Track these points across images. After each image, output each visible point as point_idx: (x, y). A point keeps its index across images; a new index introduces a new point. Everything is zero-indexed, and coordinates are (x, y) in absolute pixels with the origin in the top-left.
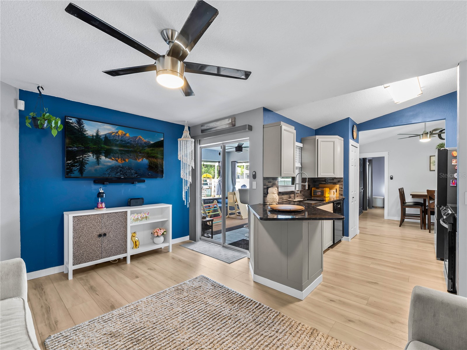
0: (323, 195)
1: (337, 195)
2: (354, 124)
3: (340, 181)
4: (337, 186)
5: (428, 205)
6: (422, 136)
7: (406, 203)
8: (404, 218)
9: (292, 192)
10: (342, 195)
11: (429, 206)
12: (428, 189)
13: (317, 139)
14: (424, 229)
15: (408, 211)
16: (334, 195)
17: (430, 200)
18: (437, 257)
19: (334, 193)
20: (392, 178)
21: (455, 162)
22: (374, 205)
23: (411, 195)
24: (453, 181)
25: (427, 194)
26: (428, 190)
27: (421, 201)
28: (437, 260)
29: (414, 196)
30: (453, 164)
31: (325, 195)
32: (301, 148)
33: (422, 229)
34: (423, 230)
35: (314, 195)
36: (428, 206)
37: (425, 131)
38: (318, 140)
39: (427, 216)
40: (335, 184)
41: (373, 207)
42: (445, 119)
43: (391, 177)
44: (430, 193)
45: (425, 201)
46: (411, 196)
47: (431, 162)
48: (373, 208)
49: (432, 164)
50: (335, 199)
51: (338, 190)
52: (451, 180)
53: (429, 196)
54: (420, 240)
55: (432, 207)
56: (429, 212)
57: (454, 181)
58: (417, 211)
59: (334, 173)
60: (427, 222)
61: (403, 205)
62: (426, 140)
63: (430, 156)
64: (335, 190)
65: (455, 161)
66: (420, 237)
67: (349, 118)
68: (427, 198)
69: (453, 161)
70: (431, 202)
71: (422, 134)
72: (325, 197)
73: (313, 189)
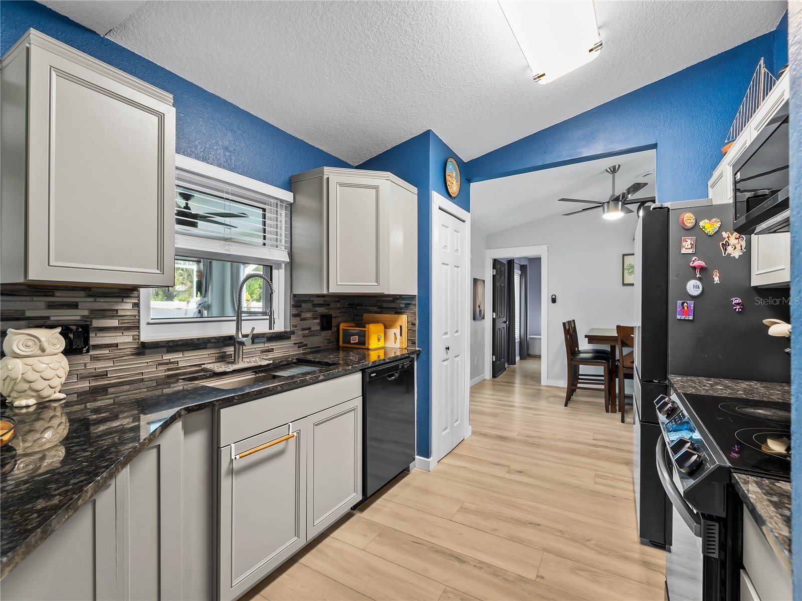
0: (364, 344)
1: (401, 343)
2: (448, 154)
3: (410, 304)
4: (403, 319)
5: (619, 358)
6: (608, 206)
7: (579, 352)
8: (573, 387)
9: (231, 338)
10: (415, 343)
11: (621, 361)
12: (619, 324)
13: (325, 177)
14: (611, 412)
15: (583, 369)
16: (395, 343)
17: (622, 346)
18: (642, 536)
19: (396, 338)
20: (554, 301)
21: (690, 246)
22: (531, 352)
23: (586, 336)
24: (683, 303)
25: (617, 335)
26: (618, 327)
27: (607, 347)
28: (642, 543)
29: (591, 339)
30: (683, 251)
31: (369, 344)
32: (291, 205)
33: (607, 411)
34: (610, 414)
35: (344, 342)
36: (618, 360)
37: (613, 195)
38: (328, 178)
39: (617, 380)
40: (399, 312)
41: (529, 355)
42: (654, 146)
43: (554, 297)
44: (625, 334)
45: (613, 348)
46: (587, 339)
47: (625, 267)
48: (529, 357)
49: (626, 272)
50: (398, 354)
51: (405, 330)
52: (679, 302)
53: (621, 340)
54: (603, 449)
55: (627, 364)
56: (621, 375)
57: (685, 304)
58: (599, 370)
59: (377, 281)
60: (617, 391)
61: (572, 359)
62: (614, 215)
63: (624, 255)
64: (399, 330)
65: (689, 241)
66: (602, 440)
67: (429, 130)
68: (618, 344)
69: (684, 244)
70: (626, 351)
71: (608, 202)
72: (368, 349)
73: (342, 326)
